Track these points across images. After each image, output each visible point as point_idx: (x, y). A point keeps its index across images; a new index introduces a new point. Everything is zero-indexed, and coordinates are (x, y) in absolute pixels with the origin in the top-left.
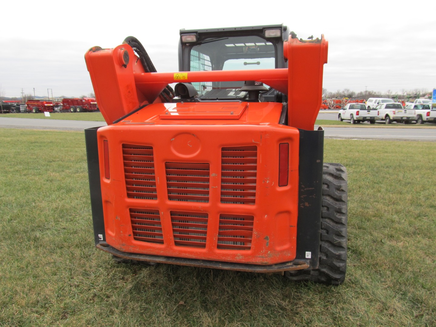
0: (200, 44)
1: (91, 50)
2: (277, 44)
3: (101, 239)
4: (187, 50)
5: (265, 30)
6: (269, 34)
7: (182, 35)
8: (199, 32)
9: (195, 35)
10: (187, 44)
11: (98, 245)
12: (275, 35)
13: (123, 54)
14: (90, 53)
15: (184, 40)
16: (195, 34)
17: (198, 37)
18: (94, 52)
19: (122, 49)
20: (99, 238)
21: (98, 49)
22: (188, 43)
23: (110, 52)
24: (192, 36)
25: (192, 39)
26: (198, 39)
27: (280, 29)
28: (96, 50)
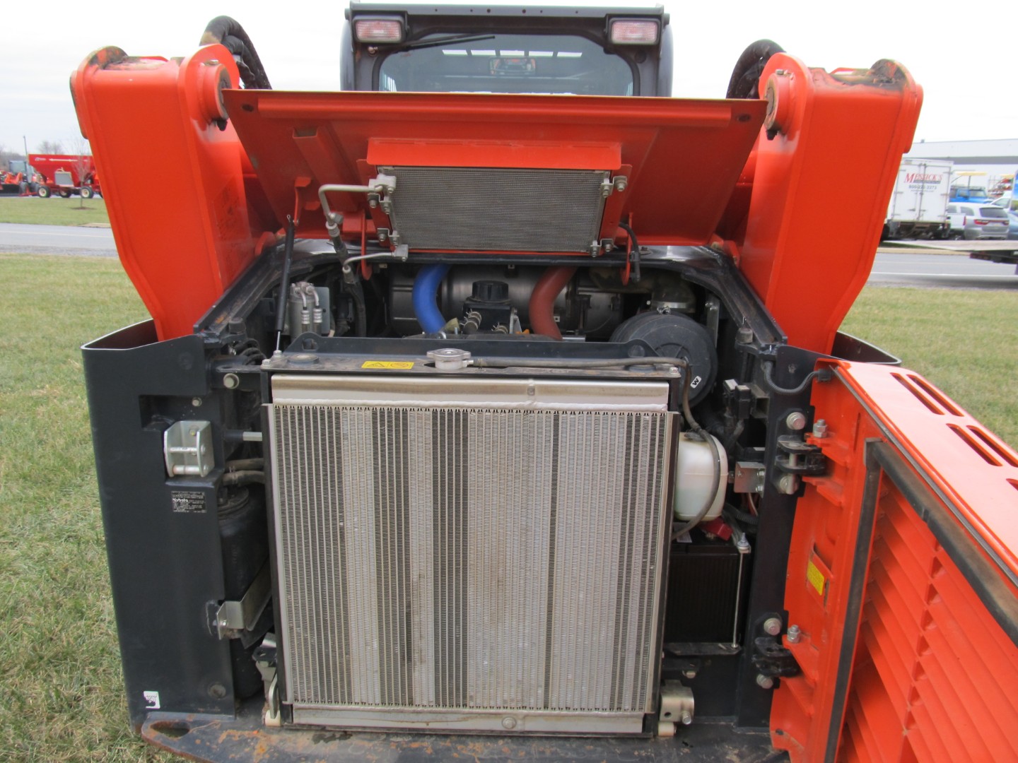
0: (407, 49)
1: (93, 60)
2: (639, 66)
3: (153, 704)
4: (367, 66)
5: (614, 22)
6: (622, 33)
7: (357, 18)
8: (410, 13)
9: (399, 22)
10: (371, 48)
11: (148, 732)
12: (641, 39)
13: (218, 81)
14: (90, 72)
15: (361, 34)
16: (399, 18)
17: (407, 27)
18: (104, 68)
19: (213, 64)
20: (147, 703)
21: (113, 57)
22: (373, 44)
23: (174, 72)
24: (389, 24)
25: (389, 31)
26: (406, 34)
27: (656, 23)
28: (108, 63)
